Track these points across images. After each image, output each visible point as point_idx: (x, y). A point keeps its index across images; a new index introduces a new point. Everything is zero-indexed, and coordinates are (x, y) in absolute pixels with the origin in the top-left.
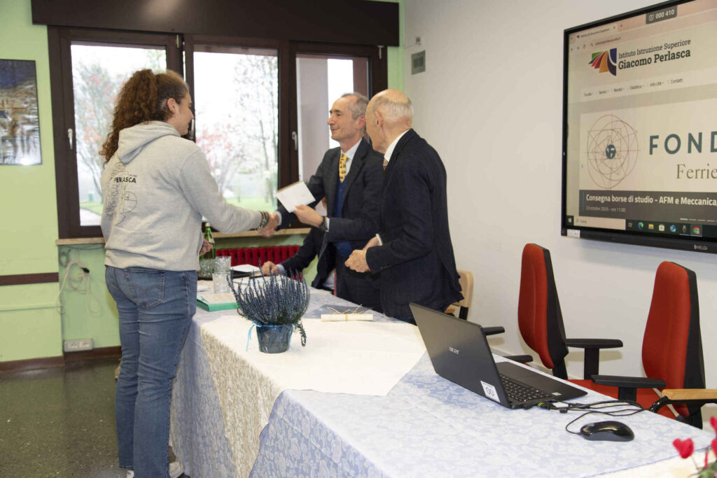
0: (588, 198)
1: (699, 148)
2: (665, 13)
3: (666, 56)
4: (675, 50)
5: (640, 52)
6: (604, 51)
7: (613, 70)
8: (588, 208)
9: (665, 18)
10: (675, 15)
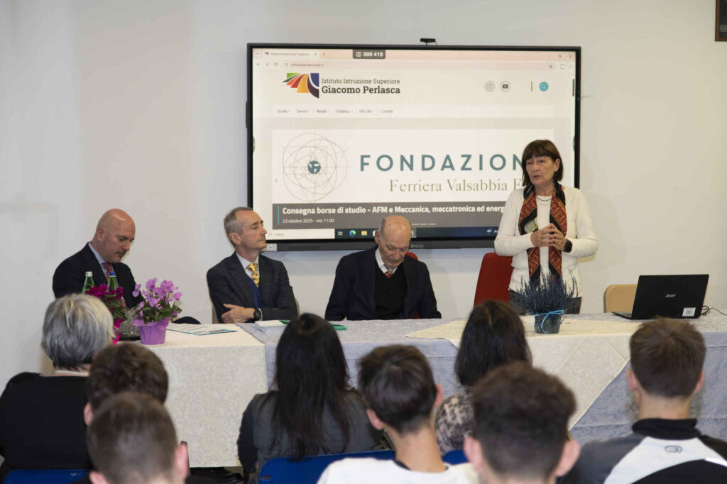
0: (286, 211)
1: (411, 167)
2: (373, 53)
3: (375, 89)
4: (385, 86)
5: (347, 81)
6: (303, 73)
7: (315, 93)
8: (285, 221)
9: (373, 57)
10: (384, 57)
